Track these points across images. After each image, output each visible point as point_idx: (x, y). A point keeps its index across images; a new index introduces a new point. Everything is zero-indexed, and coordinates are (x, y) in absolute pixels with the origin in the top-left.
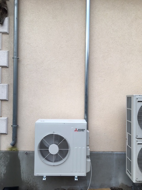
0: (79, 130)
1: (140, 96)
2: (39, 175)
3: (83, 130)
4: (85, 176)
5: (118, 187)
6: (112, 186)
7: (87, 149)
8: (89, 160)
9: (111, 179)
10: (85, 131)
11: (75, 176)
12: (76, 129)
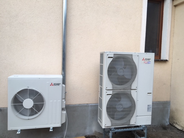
0: (54, 84)
1: (110, 52)
2: (13, 129)
3: (58, 84)
4: (60, 126)
5: (92, 135)
6: (86, 135)
7: (62, 102)
8: (65, 112)
9: (85, 128)
10: (61, 85)
11: (50, 128)
12: (52, 84)
